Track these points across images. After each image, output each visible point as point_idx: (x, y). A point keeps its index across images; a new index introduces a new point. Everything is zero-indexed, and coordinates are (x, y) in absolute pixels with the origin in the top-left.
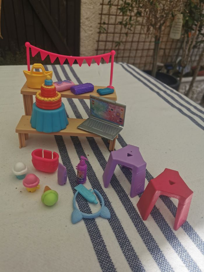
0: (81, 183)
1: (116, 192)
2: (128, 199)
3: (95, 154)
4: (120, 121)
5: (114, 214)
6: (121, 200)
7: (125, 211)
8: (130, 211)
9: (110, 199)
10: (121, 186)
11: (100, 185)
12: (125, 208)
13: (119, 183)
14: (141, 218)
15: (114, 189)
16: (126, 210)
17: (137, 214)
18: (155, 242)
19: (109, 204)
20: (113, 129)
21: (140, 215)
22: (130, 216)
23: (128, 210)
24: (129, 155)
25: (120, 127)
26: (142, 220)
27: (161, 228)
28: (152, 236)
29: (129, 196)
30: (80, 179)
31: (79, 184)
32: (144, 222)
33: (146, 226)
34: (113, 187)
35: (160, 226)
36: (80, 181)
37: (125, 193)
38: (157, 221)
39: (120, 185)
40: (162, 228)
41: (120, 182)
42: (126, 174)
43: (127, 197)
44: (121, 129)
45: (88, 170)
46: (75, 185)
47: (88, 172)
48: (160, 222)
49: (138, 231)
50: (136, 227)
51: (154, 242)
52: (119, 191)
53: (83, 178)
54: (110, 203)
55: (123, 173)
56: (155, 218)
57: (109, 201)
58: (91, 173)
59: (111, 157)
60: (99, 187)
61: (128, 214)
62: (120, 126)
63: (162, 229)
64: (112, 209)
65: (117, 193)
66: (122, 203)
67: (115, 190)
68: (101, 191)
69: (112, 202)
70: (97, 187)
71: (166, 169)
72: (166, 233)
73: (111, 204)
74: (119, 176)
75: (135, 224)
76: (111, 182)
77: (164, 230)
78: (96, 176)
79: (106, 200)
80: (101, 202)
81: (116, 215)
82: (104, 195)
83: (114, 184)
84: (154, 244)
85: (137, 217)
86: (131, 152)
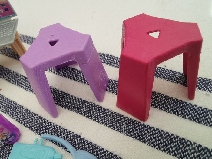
0: (14, 142)
1: (75, 111)
2: (98, 108)
3: (8, 80)
4: (6, 10)
5: (99, 151)
6: (92, 118)
7: (110, 130)
8: (116, 124)
9: (76, 130)
10: (75, 97)
11: (45, 119)
12: (106, 124)
13: (69, 95)
14: (138, 120)
15: (69, 109)
16: (110, 126)
17: (128, 119)
18: (191, 143)
19: (80, 140)
20: (5, 29)
21: (134, 118)
22: (122, 131)
23: (112, 126)
24: (53, 43)
25: (13, 20)
26: (142, 122)
27: (175, 113)
28: (178, 137)
29: (97, 103)
30: (7, 139)
31: (12, 146)
32: (147, 123)
33: (156, 127)
34: (66, 108)
35: (171, 111)
36: (10, 142)
37: (88, 103)
38: (162, 108)
39: (72, 96)
40: (177, 111)
41: (69, 92)
42: (68, 76)
43: (95, 106)
44: (16, 21)
45: (13, 110)
46: (7, 152)
47: (15, 114)
48: (166, 106)
49: (154, 146)
50: (144, 142)
51: (189, 143)
52: (77, 107)
53: (10, 134)
54: (80, 136)
55: (64, 76)
56: (155, 104)
57: (77, 135)
58: (20, 112)
59: (25, 67)
60: (45, 124)
61: (118, 130)
62: (12, 18)
63: (178, 113)
64: (90, 145)
65: (78, 112)
66: (95, 122)
67: (72, 110)
68: (54, 129)
69: (81, 133)
70: (43, 127)
71: (125, 23)
72: (187, 114)
73: (83, 137)
74: (61, 84)
75: (140, 140)
76: (57, 104)
77: (182, 112)
78: (30, 111)
79: (71, 137)
80: (65, 148)
81: (103, 149)
82: (62, 130)
83: (62, 102)
84: (192, 147)
85: (133, 124)
86: (52, 35)
